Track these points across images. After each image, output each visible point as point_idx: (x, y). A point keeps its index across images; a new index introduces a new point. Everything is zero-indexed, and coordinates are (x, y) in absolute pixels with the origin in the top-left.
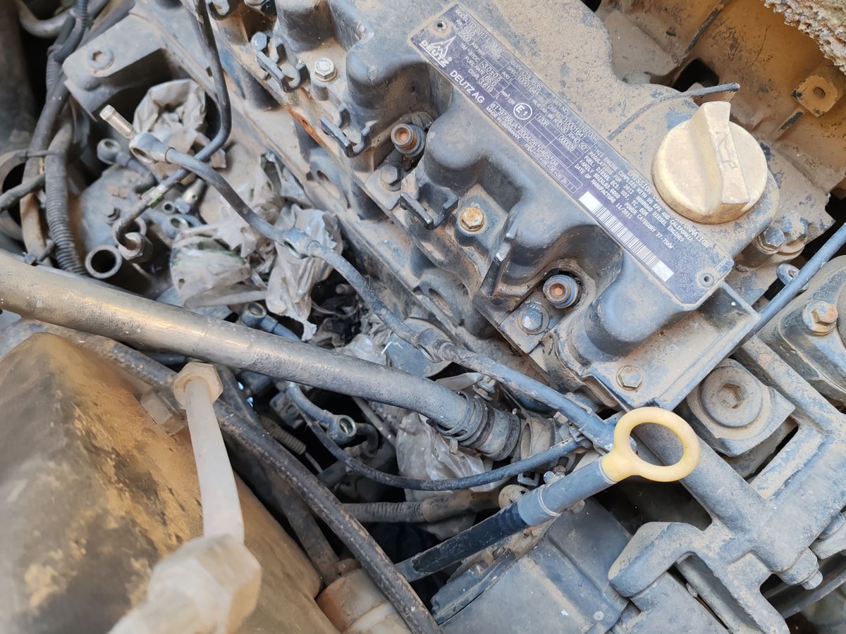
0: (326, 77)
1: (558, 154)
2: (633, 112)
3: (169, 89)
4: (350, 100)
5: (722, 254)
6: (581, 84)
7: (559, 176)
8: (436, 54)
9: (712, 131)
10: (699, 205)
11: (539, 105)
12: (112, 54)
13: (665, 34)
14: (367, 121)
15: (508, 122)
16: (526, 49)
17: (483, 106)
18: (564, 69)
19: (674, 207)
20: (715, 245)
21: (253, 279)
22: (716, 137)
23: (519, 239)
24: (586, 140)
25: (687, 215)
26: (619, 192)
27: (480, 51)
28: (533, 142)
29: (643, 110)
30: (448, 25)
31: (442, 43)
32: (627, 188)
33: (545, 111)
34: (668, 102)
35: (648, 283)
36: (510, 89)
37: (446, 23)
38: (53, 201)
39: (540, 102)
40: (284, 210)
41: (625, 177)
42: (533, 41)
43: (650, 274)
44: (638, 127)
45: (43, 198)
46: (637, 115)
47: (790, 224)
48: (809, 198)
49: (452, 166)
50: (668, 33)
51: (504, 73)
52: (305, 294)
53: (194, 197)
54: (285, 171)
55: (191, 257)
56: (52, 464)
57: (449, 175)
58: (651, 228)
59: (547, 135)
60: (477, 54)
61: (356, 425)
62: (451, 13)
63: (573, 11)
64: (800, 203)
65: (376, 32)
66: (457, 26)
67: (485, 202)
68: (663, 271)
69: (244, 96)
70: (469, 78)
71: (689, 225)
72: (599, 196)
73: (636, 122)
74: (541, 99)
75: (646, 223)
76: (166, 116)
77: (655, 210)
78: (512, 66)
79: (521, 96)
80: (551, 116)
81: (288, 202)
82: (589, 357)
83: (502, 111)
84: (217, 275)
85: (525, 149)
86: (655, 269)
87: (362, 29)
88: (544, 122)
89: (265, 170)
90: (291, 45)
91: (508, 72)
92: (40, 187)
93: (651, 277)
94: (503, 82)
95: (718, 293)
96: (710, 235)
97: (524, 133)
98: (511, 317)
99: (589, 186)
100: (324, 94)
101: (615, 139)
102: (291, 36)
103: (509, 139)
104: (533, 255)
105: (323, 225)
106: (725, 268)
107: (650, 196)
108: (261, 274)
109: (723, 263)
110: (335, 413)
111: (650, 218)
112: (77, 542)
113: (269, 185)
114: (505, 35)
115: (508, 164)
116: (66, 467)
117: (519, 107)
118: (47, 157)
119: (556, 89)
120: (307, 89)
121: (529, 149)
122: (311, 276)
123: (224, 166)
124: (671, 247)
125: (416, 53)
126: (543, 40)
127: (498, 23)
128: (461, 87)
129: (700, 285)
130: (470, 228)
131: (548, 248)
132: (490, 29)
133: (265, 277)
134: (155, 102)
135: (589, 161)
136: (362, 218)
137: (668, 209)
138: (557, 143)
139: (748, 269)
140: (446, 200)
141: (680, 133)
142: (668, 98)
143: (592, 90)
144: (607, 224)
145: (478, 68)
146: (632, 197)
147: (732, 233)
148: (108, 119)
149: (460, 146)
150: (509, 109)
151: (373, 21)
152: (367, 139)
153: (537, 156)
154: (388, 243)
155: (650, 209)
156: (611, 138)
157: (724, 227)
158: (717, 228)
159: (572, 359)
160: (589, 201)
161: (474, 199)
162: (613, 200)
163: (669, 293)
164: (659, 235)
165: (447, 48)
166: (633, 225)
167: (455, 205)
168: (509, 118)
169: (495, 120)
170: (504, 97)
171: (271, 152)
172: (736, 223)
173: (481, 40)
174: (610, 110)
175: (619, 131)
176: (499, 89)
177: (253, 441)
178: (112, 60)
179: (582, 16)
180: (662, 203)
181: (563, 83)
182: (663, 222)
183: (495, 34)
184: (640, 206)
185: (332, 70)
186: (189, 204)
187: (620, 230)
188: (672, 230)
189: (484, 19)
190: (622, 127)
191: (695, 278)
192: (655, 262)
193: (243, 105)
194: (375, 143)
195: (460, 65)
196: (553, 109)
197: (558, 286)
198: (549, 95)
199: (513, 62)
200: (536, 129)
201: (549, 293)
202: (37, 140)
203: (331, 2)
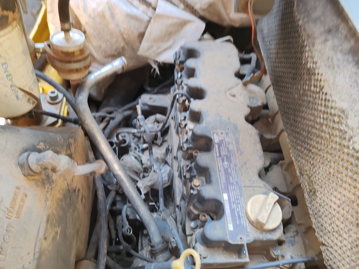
0: (189, 129)
1: (226, 179)
2: (255, 185)
3: (161, 117)
4: (190, 137)
5: (251, 236)
6: (247, 170)
7: (223, 185)
8: (216, 139)
10: (252, 217)
11: (231, 166)
12: (155, 100)
13: (290, 182)
14: (191, 144)
17: (217, 157)
18: (245, 163)
19: (247, 214)
20: (251, 232)
22: (268, 202)
23: (200, 192)
24: (237, 183)
25: (248, 218)
26: (235, 200)
28: (223, 172)
29: (258, 187)
30: (224, 135)
32: (238, 201)
33: (232, 169)
34: (267, 190)
35: (225, 228)
36: (227, 158)
38: (113, 123)
40: (163, 164)
41: (240, 198)
42: (243, 152)
43: (227, 226)
44: (253, 189)
45: (111, 121)
46: (255, 187)
47: (287, 254)
48: (302, 255)
49: (199, 164)
52: (148, 186)
53: (146, 147)
54: (171, 154)
55: (131, 158)
57: (197, 167)
58: (237, 215)
59: (227, 174)
60: (226, 145)
61: (132, 234)
62: (227, 134)
63: (258, 153)
64: (297, 255)
65: (206, 125)
66: (226, 137)
67: (203, 182)
68: (231, 227)
69: (175, 128)
70: (219, 149)
71: (247, 222)
72: (229, 197)
74: (233, 166)
75: (236, 213)
76: (156, 123)
77: (241, 211)
79: (229, 162)
80: (232, 171)
81: (166, 163)
83: (221, 161)
84: (132, 165)
85: (219, 173)
86: (229, 225)
87: (204, 122)
88: (229, 171)
89: (166, 150)
90: (188, 118)
91: (230, 154)
92: (113, 118)
94: (227, 156)
95: (242, 246)
96: (251, 229)
97: (222, 170)
99: (228, 193)
100: (187, 133)
101: (245, 188)
102: (189, 116)
103: (217, 168)
104: (202, 200)
105: (168, 172)
106: (249, 240)
107: (243, 207)
108: (143, 175)
109: (249, 238)
111: (238, 213)
113: (164, 154)
114: (237, 147)
115: (212, 174)
117: (226, 163)
118: (121, 114)
119: (239, 166)
120: (184, 130)
121: (221, 174)
122: (154, 183)
123: (159, 145)
124: (238, 223)
125: (211, 135)
126: (245, 154)
127: (237, 142)
128: (215, 150)
129: (238, 238)
130: (194, 185)
131: (206, 200)
132: (234, 143)
133: (144, 177)
134: (156, 119)
135: (233, 187)
136: (179, 176)
137: (245, 213)
138: (229, 177)
139: (266, 259)
140: (193, 173)
141: (261, 197)
143: (248, 173)
144: (225, 205)
145: (223, 148)
146: (238, 204)
147: (258, 233)
148: (138, 108)
149: (204, 161)
150: (223, 161)
151: (208, 123)
152: (188, 149)
153: (221, 177)
154: (180, 188)
156: (244, 186)
157: (257, 230)
158: (255, 229)
159: (194, 240)
160: (225, 196)
161: (201, 180)
162: (232, 201)
163: (228, 234)
164: (237, 218)
165: (220, 139)
166: (232, 211)
167: (195, 177)
168: (221, 164)
169: (218, 162)
170: (224, 159)
171: (171, 147)
172: (262, 232)
173: (229, 143)
174: (249, 181)
175: (247, 187)
176: (225, 156)
178: (154, 102)
179: (260, 155)
180: (244, 211)
181: (242, 166)
182: (241, 216)
184: (238, 207)
185: (192, 129)
186: (143, 148)
187: (228, 208)
188: (242, 220)
189: (234, 139)
190: (249, 186)
191: (238, 236)
192: (231, 224)
193: (173, 130)
194: (190, 152)
195: (219, 145)
196: (234, 170)
197: (205, 216)
198: (236, 166)
199: (233, 153)
200: (226, 171)
201: (201, 217)
202: (123, 109)
203: (202, 113)
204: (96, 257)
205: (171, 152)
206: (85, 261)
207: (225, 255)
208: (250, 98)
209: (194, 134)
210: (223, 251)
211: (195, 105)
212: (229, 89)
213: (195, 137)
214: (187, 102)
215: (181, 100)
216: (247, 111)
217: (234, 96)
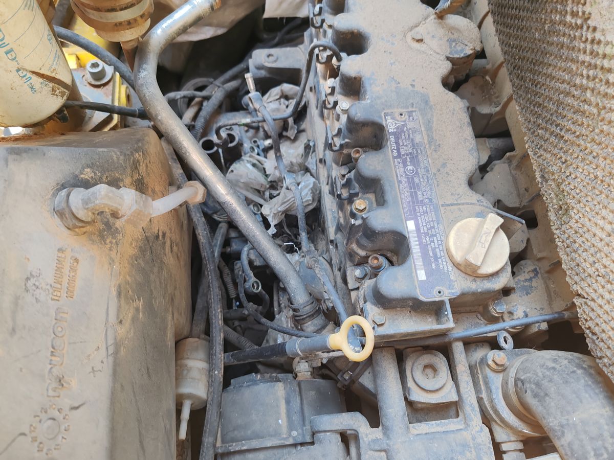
0: (342, 110)
1: (412, 196)
2: (462, 202)
3: (292, 88)
4: (345, 125)
5: (456, 286)
6: (447, 176)
7: (405, 206)
8: (390, 125)
9: (485, 227)
10: (458, 257)
11: (419, 172)
12: (277, 58)
13: (524, 189)
14: (346, 138)
15: (400, 170)
16: (433, 147)
17: (394, 158)
18: (444, 165)
19: (448, 251)
20: (456, 281)
21: (265, 193)
22: (485, 230)
23: (367, 221)
24: (430, 200)
25: (451, 258)
26: (428, 230)
27: (411, 135)
28: (405, 185)
29: (468, 204)
31: (397, 122)
32: (433, 230)
33: (421, 176)
34: (483, 208)
35: (411, 276)
36: (412, 159)
37: (405, 116)
38: (208, 107)
39: (421, 172)
40: (302, 172)
41: (436, 225)
42: (439, 145)
43: (415, 273)
44: (459, 209)
45: (205, 104)
46: (463, 204)
47: (517, 309)
48: (542, 309)
49: (362, 174)
50: (525, 189)
51: (415, 150)
52: (280, 211)
53: (269, 144)
54: (314, 154)
55: (246, 166)
56: (118, 153)
57: (360, 178)
58: (431, 254)
59: (413, 186)
60: (409, 136)
61: (261, 290)
62: (410, 114)
63: (468, 144)
64: (535, 308)
65: (372, 101)
66: (409, 119)
67: (372, 203)
68: (422, 275)
69: (317, 108)
70: (397, 143)
71: (450, 265)
72: (417, 225)
73: (461, 207)
74: (423, 170)
75: (430, 250)
76: (282, 100)
77: (439, 248)
78: (421, 149)
79: (415, 164)
80: (422, 180)
81: (307, 170)
82: (367, 298)
83: (401, 165)
84: (250, 179)
85: (399, 186)
86: (418, 272)
87: (367, 97)
88: (416, 181)
89: (305, 148)
90: (338, 89)
91: (417, 151)
92: (207, 98)
93: (414, 274)
94: (411, 154)
95: (442, 303)
96: (457, 275)
97: (404, 179)
98: (353, 268)
99: (415, 219)
100: (338, 118)
101: (444, 208)
102: (339, 85)
103: (395, 178)
104: (370, 233)
105: (311, 186)
106: (453, 294)
107: (442, 241)
108: (270, 194)
109: (453, 291)
110: (255, 276)
111: (434, 250)
112: (107, 177)
113: (302, 155)
114: (428, 136)
115: (387, 188)
116: (122, 158)
117: (410, 168)
118: (221, 89)
119: (434, 171)
120: (333, 112)
121: (401, 187)
122: (289, 205)
123: (292, 138)
124: (434, 268)
125: (382, 119)
126: (444, 147)
127: (429, 129)
128: (391, 144)
129: (435, 293)
130: (356, 209)
131: (378, 233)
132: (423, 129)
133: (272, 197)
134: (282, 91)
135: (425, 209)
136: (330, 193)
137: (445, 251)
138: (415, 192)
139: (482, 319)
140: (354, 189)
141: (474, 221)
142: (484, 206)
143: (450, 181)
144: (411, 239)
145: (404, 141)
146: (432, 236)
147: (469, 281)
148: (247, 78)
149: (371, 168)
150: (405, 165)
151: (374, 96)
152: (342, 146)
153: (402, 192)
154: (333, 212)
155: (437, 246)
156: (442, 206)
157: (467, 276)
158: (463, 275)
159: (362, 297)
160: (411, 225)
161: (368, 199)
162: (422, 231)
163: (418, 286)
164: (432, 259)
165: (397, 125)
166: (424, 248)
167: (356, 195)
168: (402, 169)
169: (395, 166)
170: (407, 159)
171: (313, 141)
172: (474, 279)
173: (414, 131)
174: (452, 194)
175: (449, 205)
176: (407, 155)
177: (206, 249)
178: (275, 61)
179: (471, 148)
180: (444, 247)
181: (439, 170)
182: (439, 255)
183: (424, 133)
184: (433, 241)
185: (347, 109)
186: (265, 146)
187: (415, 245)
188: (440, 262)
189: (424, 124)
190: (452, 205)
191: (435, 288)
192: (422, 269)
193: (313, 111)
194: (345, 151)
195: (397, 135)
196: (425, 178)
197: (377, 259)
198: (428, 171)
199: (422, 148)
200: (410, 181)
201: (371, 259)
202: (222, 79)
203: (363, 79)
204: (207, 332)
205: (314, 151)
206: (190, 340)
207: (414, 319)
208: (450, 41)
209: (350, 120)
210: (410, 312)
211: (350, 65)
212: (411, 29)
213: (353, 126)
214: (334, 60)
215: (324, 55)
216: (446, 67)
217: (420, 41)
